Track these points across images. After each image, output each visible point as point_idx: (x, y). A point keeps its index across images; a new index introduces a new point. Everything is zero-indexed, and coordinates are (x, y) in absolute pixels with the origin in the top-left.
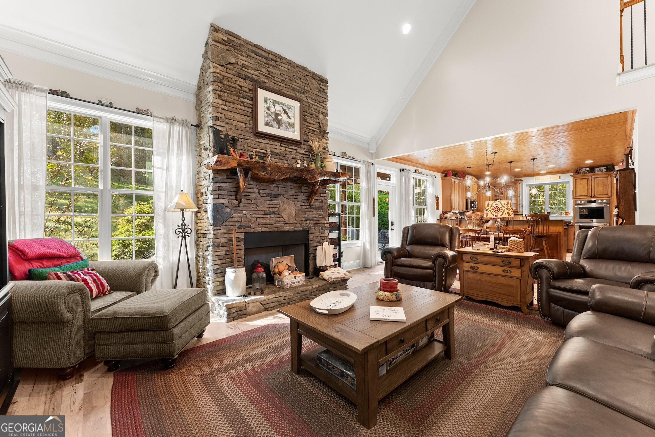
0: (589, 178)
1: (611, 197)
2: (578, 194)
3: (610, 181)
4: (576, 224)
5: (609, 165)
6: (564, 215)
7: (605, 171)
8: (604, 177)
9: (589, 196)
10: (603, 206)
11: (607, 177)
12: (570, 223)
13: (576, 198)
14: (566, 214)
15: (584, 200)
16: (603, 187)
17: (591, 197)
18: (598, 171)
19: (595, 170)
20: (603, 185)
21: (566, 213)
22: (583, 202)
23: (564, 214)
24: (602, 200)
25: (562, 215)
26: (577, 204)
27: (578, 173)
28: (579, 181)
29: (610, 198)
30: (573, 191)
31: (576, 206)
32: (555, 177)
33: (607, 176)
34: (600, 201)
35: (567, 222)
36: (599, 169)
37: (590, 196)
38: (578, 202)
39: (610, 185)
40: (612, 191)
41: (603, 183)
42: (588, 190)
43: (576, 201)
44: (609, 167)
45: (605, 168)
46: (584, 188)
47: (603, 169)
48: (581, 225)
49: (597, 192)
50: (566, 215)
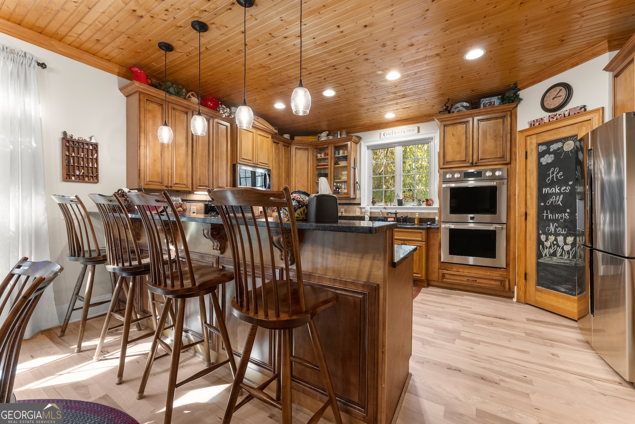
0: (468, 122)
1: (510, 163)
2: (448, 159)
3: (509, 127)
4: (443, 226)
5: (509, 89)
6: (424, 205)
7: (500, 104)
8: (496, 118)
9: (468, 163)
10: (495, 183)
11: (503, 117)
12: (433, 221)
13: (445, 166)
14: (428, 202)
15: (459, 172)
16: (495, 140)
17: (472, 163)
18: (485, 106)
19: (480, 104)
20: (495, 137)
21: (427, 200)
22: (457, 176)
23: (425, 203)
24: (493, 171)
25: (420, 205)
26: (445, 181)
27: (449, 112)
28: (448, 129)
29: (509, 166)
30: (439, 153)
31: (444, 186)
32: (411, 129)
33: (502, 114)
34: (488, 174)
35: (429, 220)
36: (486, 101)
37: (471, 161)
38: (448, 176)
39: (509, 135)
40: (513, 149)
41: (495, 131)
42: (467, 148)
43: (445, 174)
44: (507, 95)
45: (500, 97)
46: (459, 143)
47: (496, 100)
48: (453, 227)
49: (483, 152)
50: (427, 205)
